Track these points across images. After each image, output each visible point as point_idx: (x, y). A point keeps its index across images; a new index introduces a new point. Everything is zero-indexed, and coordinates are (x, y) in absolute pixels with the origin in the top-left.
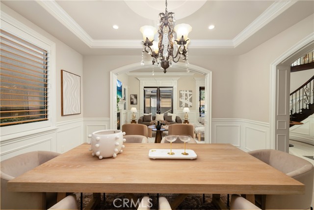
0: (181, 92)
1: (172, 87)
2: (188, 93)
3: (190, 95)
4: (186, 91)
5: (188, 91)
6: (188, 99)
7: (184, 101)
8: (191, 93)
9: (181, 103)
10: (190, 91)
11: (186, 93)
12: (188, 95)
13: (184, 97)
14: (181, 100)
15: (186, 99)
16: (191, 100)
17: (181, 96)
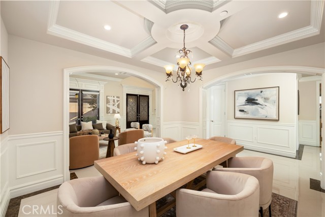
0: (108, 97)
1: (98, 92)
2: (116, 99)
3: (118, 101)
4: (114, 97)
5: (115, 97)
6: (116, 105)
7: (111, 107)
8: (118, 99)
9: (108, 109)
10: (117, 97)
11: (114, 98)
12: (116, 101)
13: (112, 103)
14: (108, 106)
15: (114, 105)
16: (118, 106)
17: (108, 101)
